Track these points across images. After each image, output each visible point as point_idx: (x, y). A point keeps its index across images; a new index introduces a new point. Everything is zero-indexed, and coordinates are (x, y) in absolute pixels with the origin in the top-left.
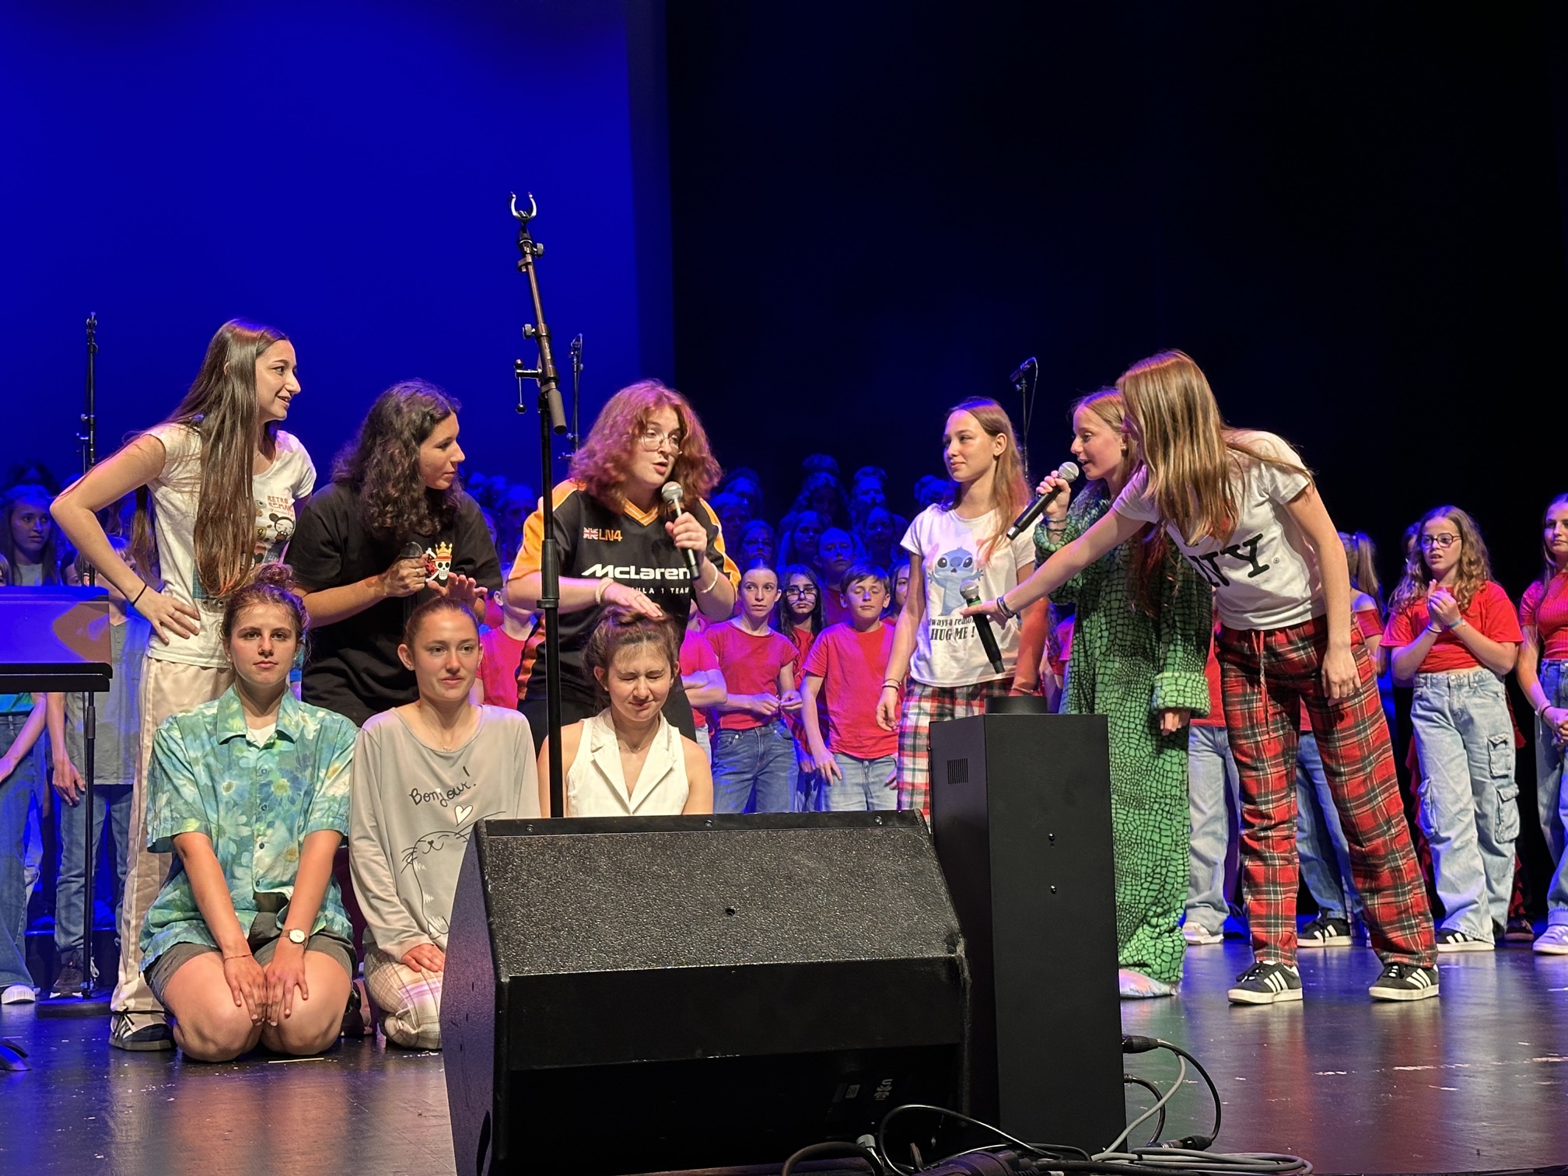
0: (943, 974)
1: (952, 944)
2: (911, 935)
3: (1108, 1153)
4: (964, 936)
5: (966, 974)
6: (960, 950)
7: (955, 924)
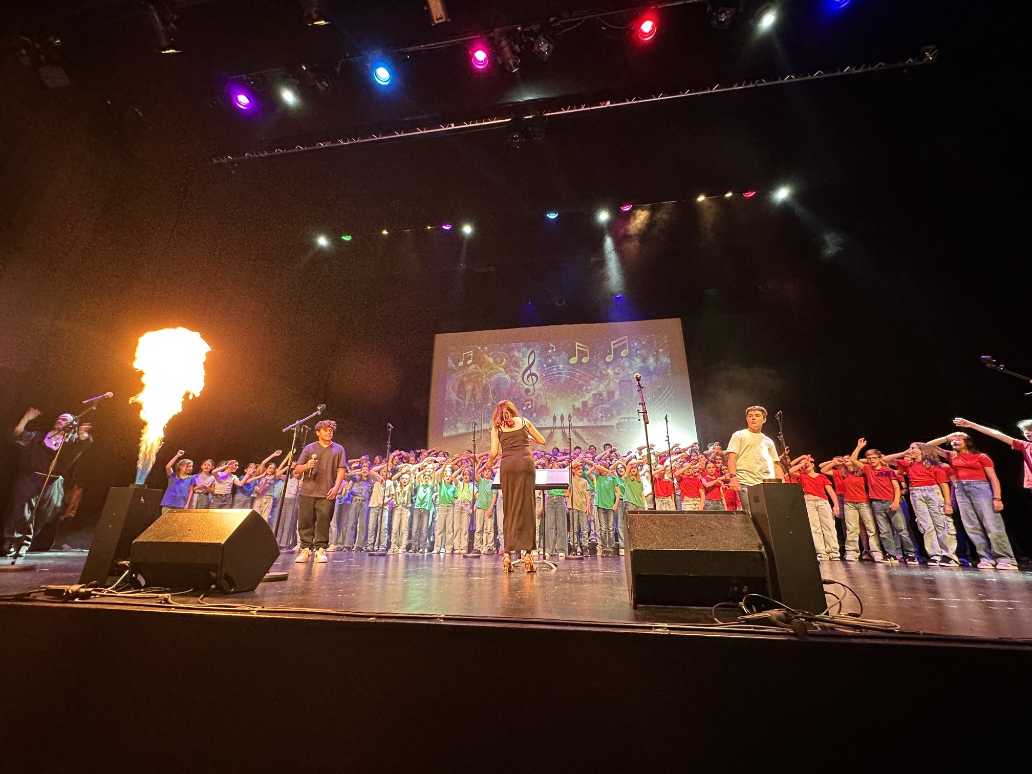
0: (758, 556)
1: (760, 548)
2: (748, 544)
3: (822, 615)
4: (764, 545)
5: (766, 557)
6: (763, 550)
7: (761, 542)
